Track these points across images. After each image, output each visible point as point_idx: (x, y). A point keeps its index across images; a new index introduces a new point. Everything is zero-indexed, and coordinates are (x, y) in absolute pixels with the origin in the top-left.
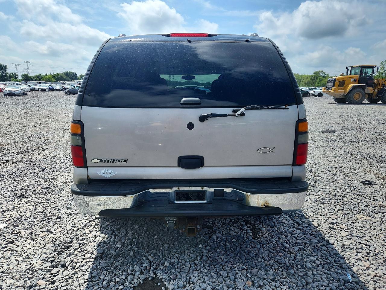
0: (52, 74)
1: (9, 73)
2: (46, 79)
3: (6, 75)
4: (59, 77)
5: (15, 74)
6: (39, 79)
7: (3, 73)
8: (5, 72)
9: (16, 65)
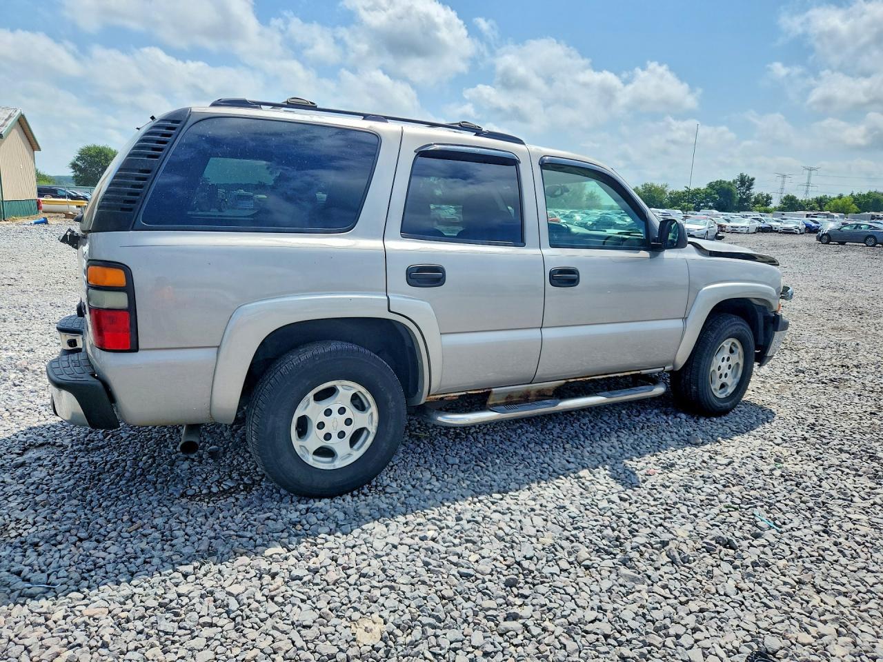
0: (855, 194)
1: (756, 195)
2: (836, 205)
3: (748, 199)
4: (871, 201)
5: (768, 195)
6: (820, 206)
7: (744, 193)
8: (748, 192)
9: (784, 176)
